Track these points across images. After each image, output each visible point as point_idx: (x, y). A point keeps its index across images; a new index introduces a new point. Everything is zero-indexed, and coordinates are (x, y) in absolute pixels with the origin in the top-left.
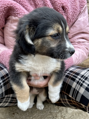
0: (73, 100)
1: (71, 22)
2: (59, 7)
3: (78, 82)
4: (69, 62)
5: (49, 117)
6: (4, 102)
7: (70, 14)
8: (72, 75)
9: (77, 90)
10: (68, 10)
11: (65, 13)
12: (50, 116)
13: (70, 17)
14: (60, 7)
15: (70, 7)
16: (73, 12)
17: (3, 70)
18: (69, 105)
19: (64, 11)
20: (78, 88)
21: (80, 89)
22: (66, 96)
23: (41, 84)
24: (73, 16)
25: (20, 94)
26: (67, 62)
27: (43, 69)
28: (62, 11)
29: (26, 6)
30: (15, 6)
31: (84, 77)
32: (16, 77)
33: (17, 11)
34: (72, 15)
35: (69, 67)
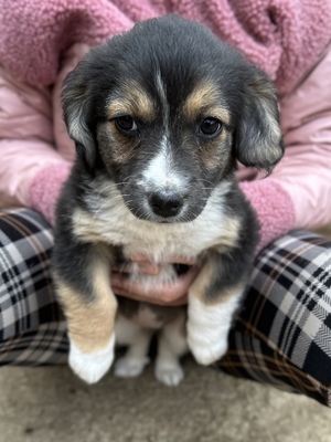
0: (280, 357)
1: (301, 65)
2: (255, 12)
3: (300, 294)
4: (276, 217)
5: (199, 415)
6: (37, 348)
7: (299, 36)
8: (282, 265)
9: (297, 323)
10: (289, 24)
11: (279, 34)
12: (202, 412)
13: (297, 46)
14: (259, 12)
15: (297, 12)
16: (307, 32)
17: (38, 234)
18: (270, 376)
19: (273, 27)
20: (300, 316)
21: (304, 319)
22: (256, 343)
23: (163, 294)
24: (307, 43)
25: (80, 321)
26: (270, 218)
27: (170, 238)
28: (267, 27)
29: (136, 8)
30: (93, 8)
31: (322, 274)
32: (71, 258)
33: (98, 28)
34: (304, 41)
35: (276, 234)
